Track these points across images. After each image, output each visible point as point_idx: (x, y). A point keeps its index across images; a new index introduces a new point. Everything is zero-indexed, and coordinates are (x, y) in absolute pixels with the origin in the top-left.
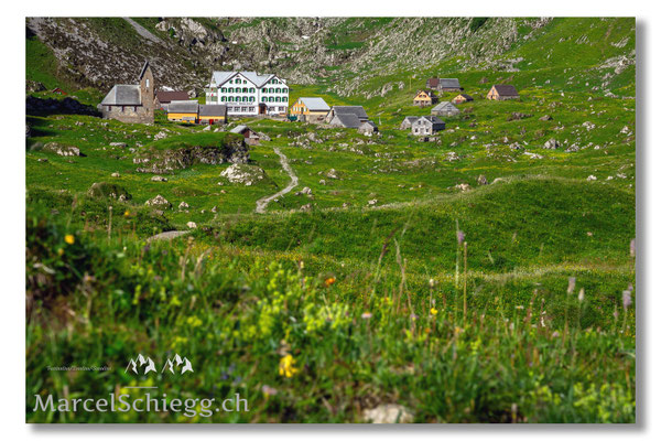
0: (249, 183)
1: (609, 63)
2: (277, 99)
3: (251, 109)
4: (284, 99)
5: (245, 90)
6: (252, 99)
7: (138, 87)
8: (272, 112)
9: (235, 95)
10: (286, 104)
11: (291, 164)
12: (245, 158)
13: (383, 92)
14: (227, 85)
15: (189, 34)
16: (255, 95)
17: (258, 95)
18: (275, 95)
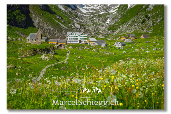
0: (48, 60)
2: (84, 39)
3: (77, 41)
4: (86, 39)
5: (75, 36)
6: (77, 39)
7: (37, 34)
8: (83, 42)
9: (72, 38)
10: (86, 40)
11: (70, 54)
12: (54, 53)
13: (118, 39)
14: (71, 35)
15: (76, 27)
16: (78, 38)
17: (79, 38)
18: (83, 38)
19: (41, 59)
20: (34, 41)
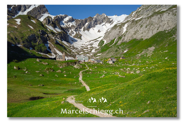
0: (79, 68)
1: (138, 55)
2: (86, 59)
3: (82, 61)
6: (82, 59)
7: (62, 55)
8: (86, 61)
9: (80, 59)
10: (88, 60)
11: (88, 66)
14: (79, 57)
15: (75, 54)
17: (84, 59)
19: (74, 68)
20: (61, 59)
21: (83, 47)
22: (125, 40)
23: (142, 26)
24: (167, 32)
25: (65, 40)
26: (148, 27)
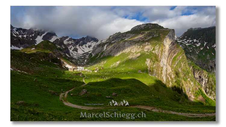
3: (81, 70)
10: (84, 69)
12: (81, 74)
14: (79, 68)
20: (71, 70)
21: (79, 58)
22: (105, 55)
23: (114, 48)
24: (126, 53)
25: (68, 54)
26: (118, 49)
